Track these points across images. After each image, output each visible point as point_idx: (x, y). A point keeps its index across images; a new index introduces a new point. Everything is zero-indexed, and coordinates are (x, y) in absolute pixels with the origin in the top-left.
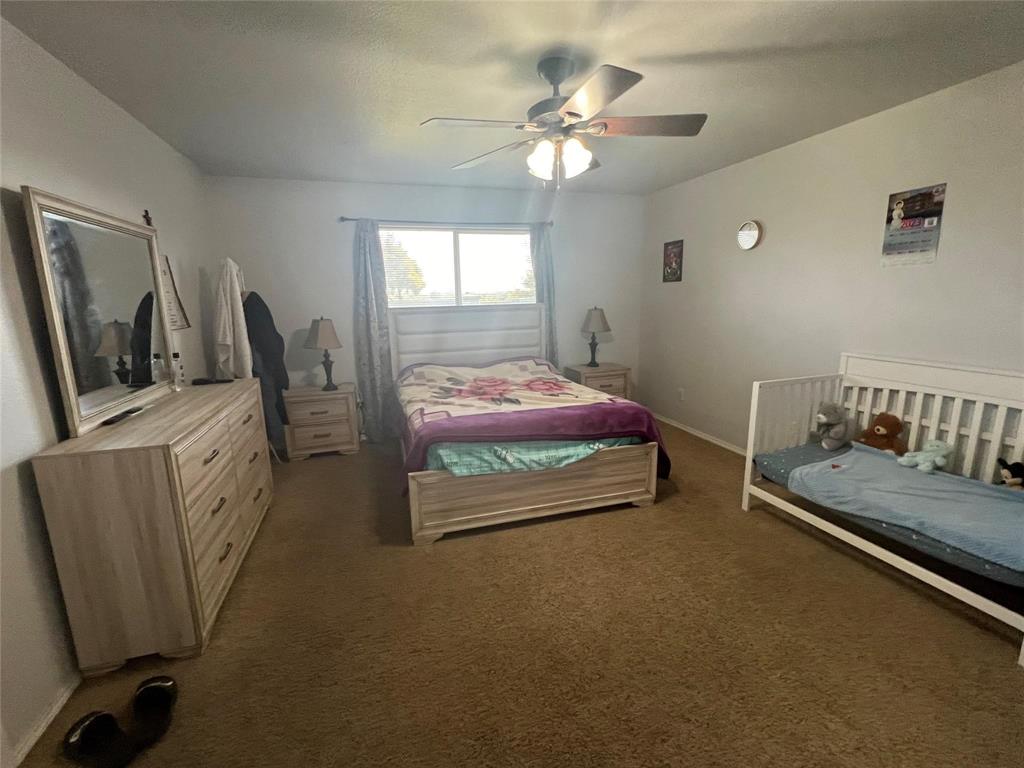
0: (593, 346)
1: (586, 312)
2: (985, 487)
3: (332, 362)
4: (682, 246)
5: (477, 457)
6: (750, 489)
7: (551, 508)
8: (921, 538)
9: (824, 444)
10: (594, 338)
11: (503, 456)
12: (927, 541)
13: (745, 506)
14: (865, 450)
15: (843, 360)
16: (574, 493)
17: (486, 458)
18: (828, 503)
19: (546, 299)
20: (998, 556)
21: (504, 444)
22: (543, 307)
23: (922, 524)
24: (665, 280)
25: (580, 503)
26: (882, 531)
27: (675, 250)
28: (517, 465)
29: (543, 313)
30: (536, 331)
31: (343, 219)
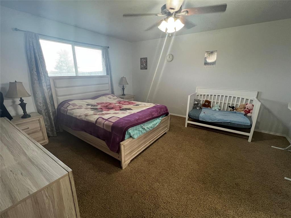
0: (123, 89)
1: (121, 78)
2: (229, 112)
3: (26, 104)
4: (147, 59)
5: (138, 130)
6: (187, 122)
7: (153, 140)
8: (231, 124)
9: (198, 108)
10: (123, 87)
11: (144, 128)
12: (232, 124)
13: (186, 126)
14: (206, 109)
15: (196, 89)
16: (157, 134)
17: (140, 130)
18: (210, 121)
19: (109, 74)
20: (245, 124)
21: (143, 124)
22: (109, 76)
23: (231, 121)
24: (141, 69)
25: (158, 136)
26: (223, 124)
27: (144, 60)
28: (148, 130)
29: (109, 79)
30: (108, 85)
31: (16, 29)
